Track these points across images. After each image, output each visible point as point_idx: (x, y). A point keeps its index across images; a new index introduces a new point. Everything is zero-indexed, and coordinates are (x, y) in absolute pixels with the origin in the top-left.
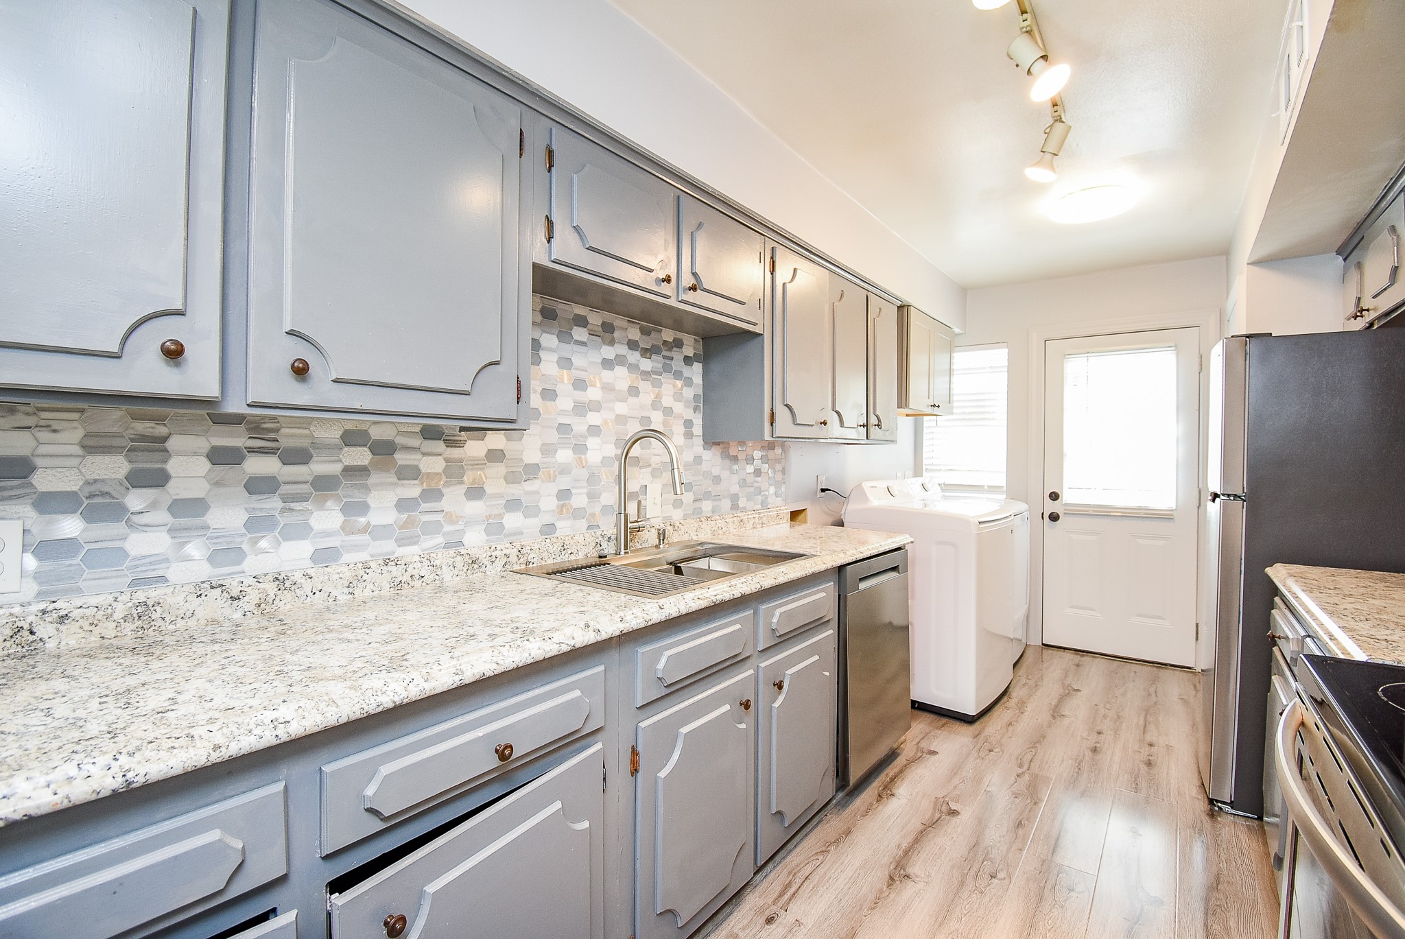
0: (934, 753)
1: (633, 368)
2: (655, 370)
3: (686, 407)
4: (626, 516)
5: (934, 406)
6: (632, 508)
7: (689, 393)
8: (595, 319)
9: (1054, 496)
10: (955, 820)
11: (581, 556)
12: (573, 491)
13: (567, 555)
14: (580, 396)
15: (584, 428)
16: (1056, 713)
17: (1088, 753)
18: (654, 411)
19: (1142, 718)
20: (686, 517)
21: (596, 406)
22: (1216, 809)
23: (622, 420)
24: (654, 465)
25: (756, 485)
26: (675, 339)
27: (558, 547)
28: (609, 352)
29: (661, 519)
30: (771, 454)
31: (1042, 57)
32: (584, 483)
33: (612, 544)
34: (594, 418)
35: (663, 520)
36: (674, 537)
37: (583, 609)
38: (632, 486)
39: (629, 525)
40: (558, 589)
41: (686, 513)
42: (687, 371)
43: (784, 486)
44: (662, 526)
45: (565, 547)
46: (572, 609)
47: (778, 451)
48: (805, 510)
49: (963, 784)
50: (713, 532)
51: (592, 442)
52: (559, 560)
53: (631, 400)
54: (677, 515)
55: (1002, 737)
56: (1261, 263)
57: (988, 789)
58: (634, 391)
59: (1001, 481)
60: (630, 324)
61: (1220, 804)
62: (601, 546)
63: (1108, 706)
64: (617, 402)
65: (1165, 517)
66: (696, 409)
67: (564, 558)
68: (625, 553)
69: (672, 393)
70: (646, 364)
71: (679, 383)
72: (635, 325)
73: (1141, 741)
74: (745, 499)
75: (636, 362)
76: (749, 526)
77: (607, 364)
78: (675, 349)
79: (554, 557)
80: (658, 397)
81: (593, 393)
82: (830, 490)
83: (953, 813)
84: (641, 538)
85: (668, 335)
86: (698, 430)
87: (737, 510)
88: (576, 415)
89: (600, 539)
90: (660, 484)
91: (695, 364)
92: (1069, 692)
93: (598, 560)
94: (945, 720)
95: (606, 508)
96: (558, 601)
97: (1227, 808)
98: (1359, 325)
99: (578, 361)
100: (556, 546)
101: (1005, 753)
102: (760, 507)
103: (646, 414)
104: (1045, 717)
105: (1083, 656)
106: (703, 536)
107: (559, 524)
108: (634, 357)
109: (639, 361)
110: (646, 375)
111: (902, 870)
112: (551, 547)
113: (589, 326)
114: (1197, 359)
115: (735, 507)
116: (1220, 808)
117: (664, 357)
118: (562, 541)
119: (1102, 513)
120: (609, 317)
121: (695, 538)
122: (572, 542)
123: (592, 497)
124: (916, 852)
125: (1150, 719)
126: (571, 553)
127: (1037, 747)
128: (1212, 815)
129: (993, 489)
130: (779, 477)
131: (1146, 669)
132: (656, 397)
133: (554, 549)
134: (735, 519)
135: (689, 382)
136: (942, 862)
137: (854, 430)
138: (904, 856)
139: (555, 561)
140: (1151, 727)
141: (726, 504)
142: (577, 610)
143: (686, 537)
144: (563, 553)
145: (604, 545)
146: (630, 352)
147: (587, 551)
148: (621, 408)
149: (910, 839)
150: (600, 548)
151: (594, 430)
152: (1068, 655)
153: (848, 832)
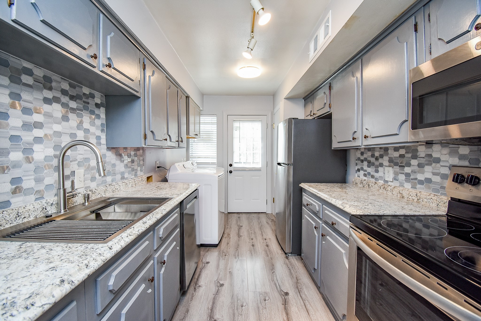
0: (208, 263)
1: (65, 105)
2: (79, 108)
3: (97, 129)
4: (64, 190)
5: (196, 135)
6: (68, 184)
7: (98, 122)
8: (39, 72)
9: (231, 165)
10: (224, 288)
11: (32, 218)
12: (24, 178)
13: (21, 219)
14: (28, 118)
15: (31, 139)
16: (239, 236)
17: (252, 247)
18: (78, 131)
19: (260, 231)
20: (98, 185)
21: (38, 125)
22: (287, 255)
23: (58, 134)
24: (79, 160)
25: (132, 167)
26: (90, 93)
27: (13, 216)
28: (49, 94)
29: (84, 188)
30: (138, 153)
31: (262, 8)
32: (32, 173)
33: (54, 207)
34: (38, 133)
35: (85, 189)
36: (93, 197)
37: (52, 265)
38: (67, 172)
39: (67, 195)
40: (22, 250)
41: (98, 183)
42: (97, 111)
43: (144, 167)
44: (85, 192)
45: (20, 214)
46: (43, 267)
47: (141, 151)
48: (152, 176)
49: (221, 272)
50: (113, 191)
51: (36, 147)
52: (15, 224)
53: (64, 123)
54: (93, 185)
55: (227, 249)
56: (287, 99)
57: (229, 271)
58: (65, 118)
59: (215, 161)
60: (63, 80)
61: (288, 254)
62: (46, 209)
63: (251, 229)
64: (54, 124)
65: (259, 170)
66: (102, 131)
67: (19, 221)
68: (65, 211)
69: (89, 121)
70: (73, 104)
71: (93, 117)
72: (66, 81)
73: (263, 239)
74: (127, 173)
75: (67, 102)
76: (130, 186)
77: (47, 101)
78: (90, 98)
79: (11, 222)
80: (81, 122)
81: (37, 118)
82: (161, 167)
83: (222, 285)
84: (73, 201)
85: (86, 90)
86: (103, 141)
87: (124, 179)
88: (25, 130)
89: (45, 205)
90: (83, 170)
91: (102, 108)
92: (240, 227)
93: (45, 219)
94: (208, 248)
95: (49, 187)
96: (27, 262)
97: (290, 255)
98: (311, 118)
99: (25, 96)
100: (12, 215)
101: (230, 255)
102: (134, 176)
103: (73, 132)
104: (236, 238)
105: (239, 214)
106: (108, 194)
107: (12, 201)
108: (65, 99)
109: (68, 102)
110: (73, 110)
111: (213, 319)
112: (8, 216)
113: (34, 76)
114: (266, 125)
115: (123, 178)
116: (288, 255)
117: (84, 102)
118: (16, 211)
119: (243, 170)
120: (49, 73)
121: (104, 196)
122: (24, 210)
123: (38, 180)
124: (215, 308)
125: (262, 231)
126: (24, 218)
127: (238, 249)
128: (287, 258)
129: (213, 164)
130: (142, 163)
131: (256, 215)
132: (80, 123)
133: (11, 217)
134: (123, 183)
135: (98, 117)
136: (225, 308)
137: (174, 143)
138: (211, 312)
139: (12, 225)
140: (263, 233)
141: (119, 177)
142: (47, 267)
143: (99, 196)
144: (18, 218)
145: (49, 208)
146: (63, 96)
147: (36, 214)
148: (57, 128)
149: (211, 303)
150: (46, 211)
151: (38, 140)
152: (235, 215)
153: (187, 311)
